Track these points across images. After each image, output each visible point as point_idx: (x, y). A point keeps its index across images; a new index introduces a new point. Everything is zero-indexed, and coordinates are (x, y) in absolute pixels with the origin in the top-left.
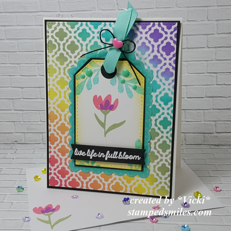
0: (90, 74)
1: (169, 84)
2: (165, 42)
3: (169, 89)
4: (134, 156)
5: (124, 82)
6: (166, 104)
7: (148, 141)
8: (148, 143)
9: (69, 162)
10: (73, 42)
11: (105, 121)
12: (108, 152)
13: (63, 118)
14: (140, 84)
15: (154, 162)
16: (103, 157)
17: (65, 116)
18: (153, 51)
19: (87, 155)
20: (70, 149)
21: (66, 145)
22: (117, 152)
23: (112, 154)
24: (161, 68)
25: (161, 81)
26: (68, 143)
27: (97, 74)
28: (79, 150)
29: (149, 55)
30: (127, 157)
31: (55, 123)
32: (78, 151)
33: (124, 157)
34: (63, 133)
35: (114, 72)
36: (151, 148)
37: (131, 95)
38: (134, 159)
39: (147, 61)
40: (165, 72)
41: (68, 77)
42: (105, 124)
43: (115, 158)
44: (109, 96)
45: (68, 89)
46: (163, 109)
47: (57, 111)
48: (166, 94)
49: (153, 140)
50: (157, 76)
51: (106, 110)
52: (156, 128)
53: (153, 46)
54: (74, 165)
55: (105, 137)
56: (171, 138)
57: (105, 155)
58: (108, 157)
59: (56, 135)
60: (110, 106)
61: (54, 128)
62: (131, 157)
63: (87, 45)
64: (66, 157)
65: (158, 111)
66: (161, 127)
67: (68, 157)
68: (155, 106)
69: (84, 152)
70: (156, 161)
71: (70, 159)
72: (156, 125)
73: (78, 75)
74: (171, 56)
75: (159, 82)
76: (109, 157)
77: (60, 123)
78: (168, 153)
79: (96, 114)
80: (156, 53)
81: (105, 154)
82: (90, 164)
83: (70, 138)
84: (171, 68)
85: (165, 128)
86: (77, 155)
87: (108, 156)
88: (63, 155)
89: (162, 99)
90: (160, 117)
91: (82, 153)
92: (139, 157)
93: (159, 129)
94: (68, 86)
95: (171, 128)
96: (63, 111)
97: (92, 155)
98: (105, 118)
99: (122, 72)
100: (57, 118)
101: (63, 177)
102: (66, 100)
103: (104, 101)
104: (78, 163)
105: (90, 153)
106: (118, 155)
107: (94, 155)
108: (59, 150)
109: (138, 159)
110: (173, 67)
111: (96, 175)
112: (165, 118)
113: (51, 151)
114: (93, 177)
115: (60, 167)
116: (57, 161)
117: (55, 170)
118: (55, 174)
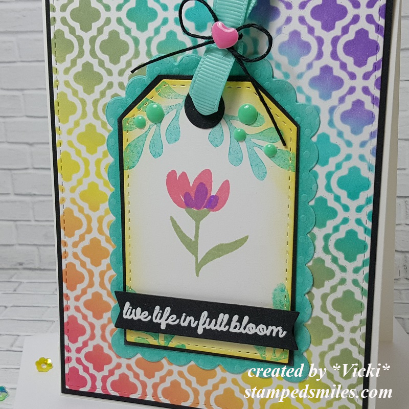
0: (158, 118)
1: (363, 144)
2: (353, 29)
3: (362, 158)
4: (270, 328)
5: (242, 137)
6: (353, 196)
7: (307, 291)
8: (307, 296)
9: (112, 332)
10: (114, 34)
11: (197, 236)
12: (205, 314)
13: (95, 225)
14: (284, 144)
15: (320, 344)
16: (193, 325)
17: (100, 221)
18: (320, 55)
19: (154, 320)
20: (113, 303)
21: (104, 293)
22: (227, 316)
23: (214, 321)
24: (342, 100)
25: (340, 134)
26: (109, 287)
27: (176, 117)
28: (134, 306)
29: (310, 66)
30: (251, 329)
31: (76, 238)
32: (132, 310)
33: (245, 328)
34: (96, 263)
35: (216, 110)
36: (315, 309)
38: (268, 334)
39: (304, 83)
40: (351, 110)
41: (104, 125)
42: (197, 243)
43: (222, 331)
44: (207, 174)
45: (105, 155)
46: (346, 208)
47: (81, 210)
48: (355, 171)
49: (318, 287)
50: (331, 123)
51: (198, 208)
52: (328, 259)
53: (320, 41)
54: (123, 343)
55: (198, 276)
56: (366, 286)
57: (197, 322)
58: (204, 326)
59: (79, 268)
60: (208, 198)
61: (75, 250)
62: (262, 330)
63: (149, 41)
64: (104, 320)
65: (333, 213)
66: (340, 256)
67: (109, 322)
68: (323, 201)
69: (147, 313)
70: (326, 342)
71: (112, 326)
72: (326, 250)
73: (128, 119)
74: (369, 67)
75: (334, 139)
76: (208, 328)
77: (88, 238)
78: (359, 323)
79: (175, 219)
80: (327, 60)
81: (197, 318)
82: (161, 341)
83: (114, 276)
84: (367, 100)
85: (350, 258)
86: (130, 318)
87: (204, 323)
88: (98, 316)
89: (342, 183)
90: (336, 229)
91: (140, 315)
92: (281, 331)
93: (335, 260)
94: (104, 147)
95: (366, 260)
96: (95, 208)
97: (166, 320)
98: (197, 228)
99: (237, 113)
100: (80, 227)
101: (99, 368)
102: (100, 183)
103: (193, 184)
104: (132, 337)
105: (160, 315)
106: (229, 323)
107: (170, 321)
108: (87, 305)
109: (281, 336)
110: (373, 98)
111: (175, 369)
112: (351, 234)
113: (69, 306)
114: (170, 373)
115: (91, 344)
116: (82, 331)
117: (78, 350)
118: (79, 361)
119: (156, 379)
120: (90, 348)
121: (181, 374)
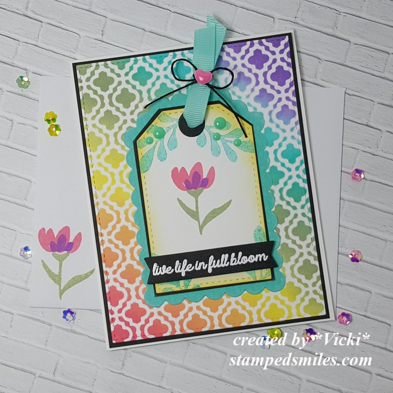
0: (161, 135)
1: (292, 129)
2: (274, 66)
3: (293, 137)
4: (257, 256)
5: (218, 137)
6: (292, 161)
7: (274, 228)
8: (275, 230)
9: (143, 291)
10: (125, 91)
11: (197, 207)
12: (212, 257)
13: (122, 216)
14: (246, 137)
15: (289, 260)
16: (204, 268)
17: (126, 212)
18: (257, 83)
19: (176, 272)
20: (142, 268)
21: (134, 263)
22: (227, 255)
23: (218, 261)
24: (275, 106)
25: (278, 126)
26: (137, 258)
27: (174, 133)
28: (160, 265)
29: (253, 90)
30: (245, 260)
31: (109, 228)
32: (159, 268)
33: (240, 261)
34: (126, 243)
36: (282, 238)
37: (233, 157)
38: (256, 261)
39: (251, 100)
40: (281, 111)
41: (123, 148)
42: (198, 212)
43: (225, 267)
44: (199, 165)
45: (125, 167)
46: (289, 170)
47: (111, 208)
48: (290, 146)
49: (281, 224)
50: (271, 121)
51: (195, 188)
52: (284, 204)
53: (256, 75)
54: (154, 296)
55: (201, 234)
56: (310, 215)
57: (207, 265)
58: (212, 267)
59: (114, 250)
60: (201, 181)
61: (110, 237)
62: (252, 259)
63: (149, 91)
64: (137, 283)
65: (282, 174)
66: (291, 200)
67: (141, 283)
68: (274, 168)
69: (170, 268)
70: (293, 258)
71: (144, 286)
72: (282, 198)
73: (141, 140)
74: (287, 85)
75: (275, 130)
76: (215, 267)
77: (118, 226)
78: (310, 240)
79: (180, 199)
80: (262, 85)
81: (207, 262)
82: (182, 285)
83: (140, 249)
84: (290, 104)
85: (297, 200)
86: (158, 274)
87: (212, 264)
88: (131, 281)
89: (284, 155)
90: (286, 184)
91: (166, 270)
92: (264, 256)
93: (288, 203)
94: (125, 162)
95: (308, 199)
96: (121, 204)
97: (185, 269)
98: (197, 202)
100: (112, 220)
102: (124, 186)
103: (190, 174)
104: (161, 288)
105: (180, 266)
106: (229, 260)
107: (188, 269)
108: (123, 275)
109: (265, 259)
110: (293, 102)
111: (194, 305)
112: (295, 185)
113: (109, 280)
114: (191, 309)
115: (129, 304)
116: (121, 295)
117: (120, 311)
118: (121, 319)
119: (181, 317)
120: (128, 307)
121: (198, 308)
